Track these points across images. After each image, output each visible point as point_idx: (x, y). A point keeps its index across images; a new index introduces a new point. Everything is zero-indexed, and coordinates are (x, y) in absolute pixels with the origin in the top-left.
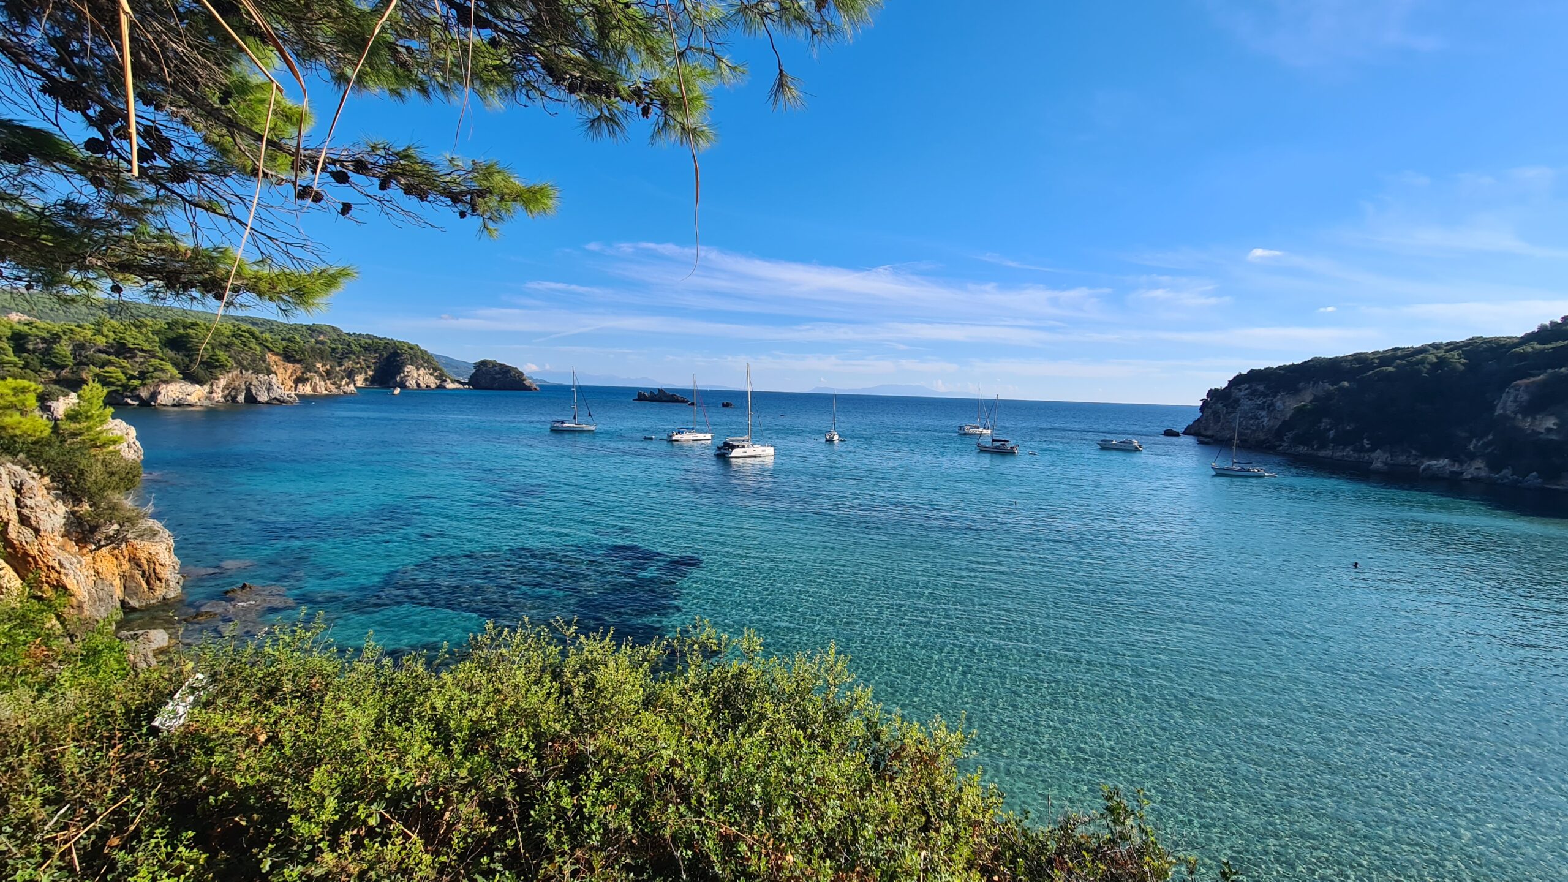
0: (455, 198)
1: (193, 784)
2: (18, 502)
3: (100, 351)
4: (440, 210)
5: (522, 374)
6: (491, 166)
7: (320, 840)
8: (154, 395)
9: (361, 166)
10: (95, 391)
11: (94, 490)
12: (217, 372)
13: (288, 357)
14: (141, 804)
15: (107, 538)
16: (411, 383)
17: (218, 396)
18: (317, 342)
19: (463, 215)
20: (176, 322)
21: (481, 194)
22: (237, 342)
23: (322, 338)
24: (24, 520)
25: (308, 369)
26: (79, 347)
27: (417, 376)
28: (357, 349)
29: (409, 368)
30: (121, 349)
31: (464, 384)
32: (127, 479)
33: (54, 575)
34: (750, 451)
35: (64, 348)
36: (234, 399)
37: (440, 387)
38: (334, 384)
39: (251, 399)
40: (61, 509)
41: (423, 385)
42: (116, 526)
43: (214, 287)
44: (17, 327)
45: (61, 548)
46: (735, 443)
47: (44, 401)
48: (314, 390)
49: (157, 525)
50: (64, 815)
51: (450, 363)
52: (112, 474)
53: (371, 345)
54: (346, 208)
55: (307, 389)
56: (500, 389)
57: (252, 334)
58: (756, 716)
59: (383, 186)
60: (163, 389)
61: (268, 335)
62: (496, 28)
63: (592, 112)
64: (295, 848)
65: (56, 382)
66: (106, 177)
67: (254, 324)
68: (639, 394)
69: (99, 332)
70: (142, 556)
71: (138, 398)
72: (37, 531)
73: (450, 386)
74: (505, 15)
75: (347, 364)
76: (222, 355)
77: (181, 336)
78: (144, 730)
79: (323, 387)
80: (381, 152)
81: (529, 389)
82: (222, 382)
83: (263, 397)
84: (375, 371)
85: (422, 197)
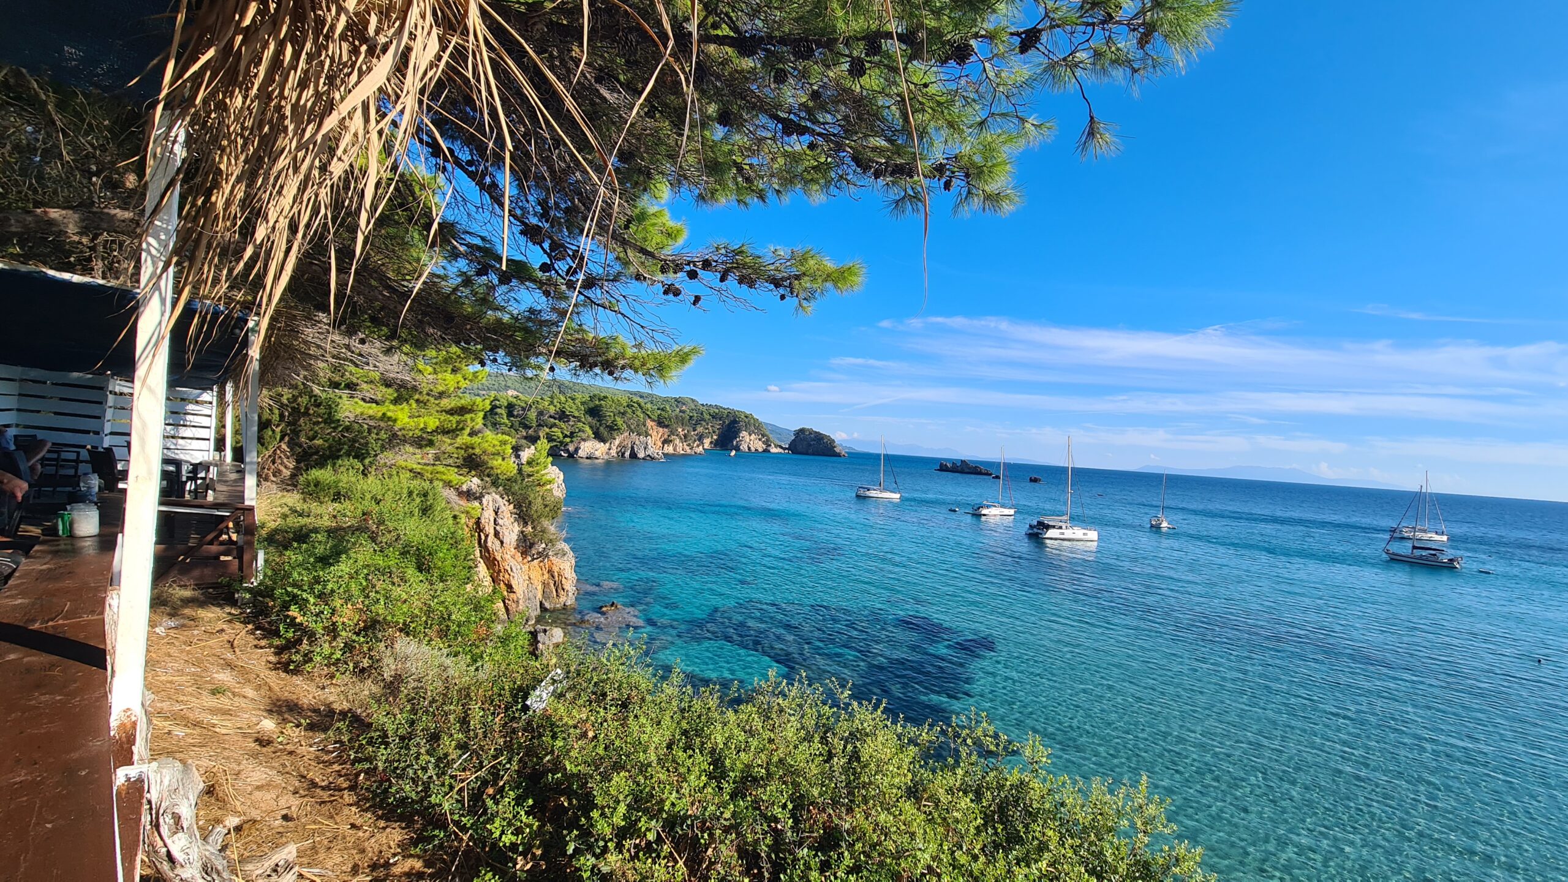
0: (777, 283)
1: (542, 759)
2: (495, 520)
3: (551, 417)
4: (765, 294)
5: (833, 441)
6: (806, 253)
7: (611, 840)
8: (577, 450)
9: (706, 264)
10: (544, 445)
11: (535, 516)
12: (615, 433)
13: (660, 423)
14: (508, 766)
15: (538, 553)
16: (744, 447)
17: (613, 452)
18: (681, 411)
19: (783, 297)
20: (595, 396)
21: (797, 278)
22: (629, 411)
23: (684, 408)
24: (497, 534)
25: (672, 433)
26: (541, 413)
27: (749, 441)
28: (707, 417)
29: (744, 434)
30: (563, 416)
31: (784, 449)
32: (553, 510)
33: (507, 576)
34: (1068, 533)
35: (532, 415)
36: (623, 454)
37: (766, 451)
38: (689, 445)
39: (633, 455)
40: (517, 528)
41: (753, 449)
42: (543, 545)
43: (609, 366)
44: (511, 399)
45: (513, 557)
46: (1051, 523)
47: (516, 449)
48: (675, 450)
49: (566, 547)
50: (465, 760)
51: (775, 429)
52: (546, 506)
53: (717, 415)
54: (697, 299)
55: (669, 449)
56: (813, 454)
57: (639, 405)
58: (1036, 842)
59: (722, 280)
60: (583, 445)
61: (649, 406)
62: (813, 133)
63: (896, 193)
64: (592, 840)
65: (526, 438)
66: (552, 289)
67: (641, 397)
68: (941, 465)
69: (552, 403)
70: (556, 569)
71: (567, 451)
72: (502, 543)
73: (774, 450)
74: (821, 120)
75: (700, 429)
76: (619, 421)
77: (597, 406)
78: (519, 706)
79: (681, 447)
80: (723, 251)
81: (838, 455)
82: (617, 442)
83: (641, 455)
84: (719, 435)
85: (751, 284)
